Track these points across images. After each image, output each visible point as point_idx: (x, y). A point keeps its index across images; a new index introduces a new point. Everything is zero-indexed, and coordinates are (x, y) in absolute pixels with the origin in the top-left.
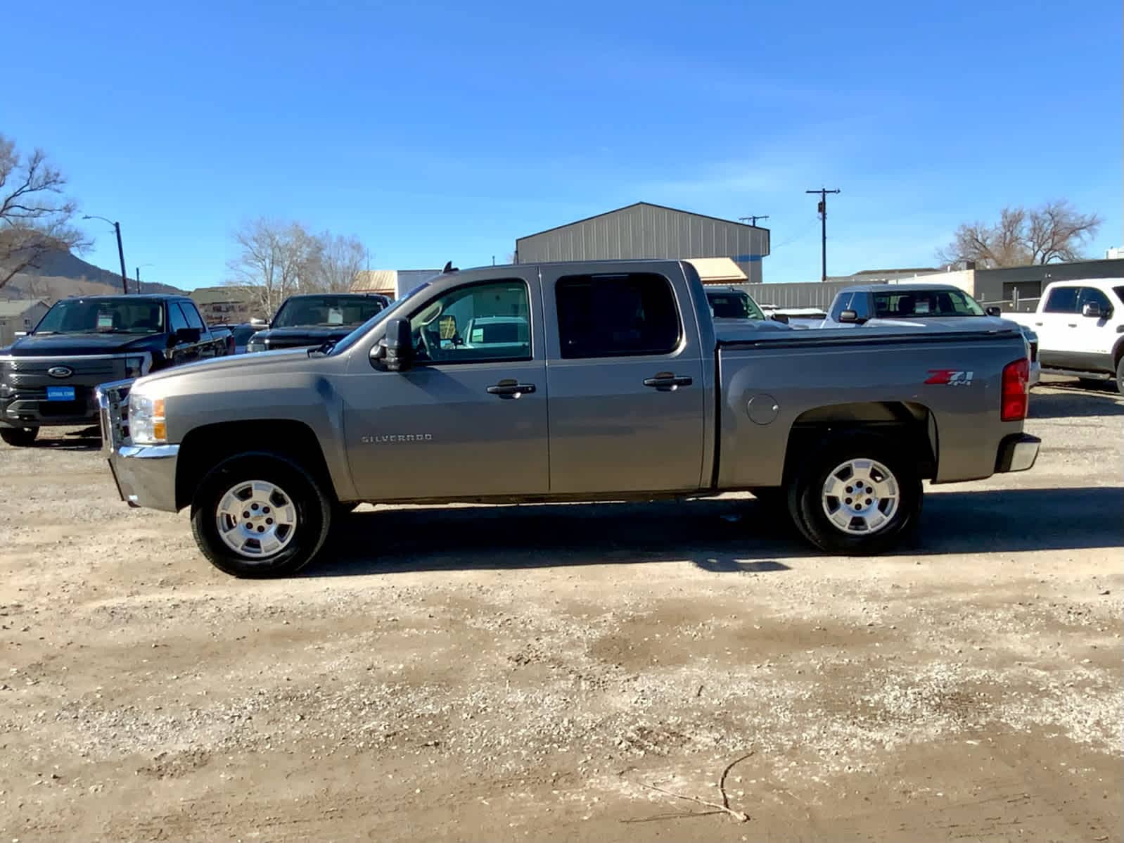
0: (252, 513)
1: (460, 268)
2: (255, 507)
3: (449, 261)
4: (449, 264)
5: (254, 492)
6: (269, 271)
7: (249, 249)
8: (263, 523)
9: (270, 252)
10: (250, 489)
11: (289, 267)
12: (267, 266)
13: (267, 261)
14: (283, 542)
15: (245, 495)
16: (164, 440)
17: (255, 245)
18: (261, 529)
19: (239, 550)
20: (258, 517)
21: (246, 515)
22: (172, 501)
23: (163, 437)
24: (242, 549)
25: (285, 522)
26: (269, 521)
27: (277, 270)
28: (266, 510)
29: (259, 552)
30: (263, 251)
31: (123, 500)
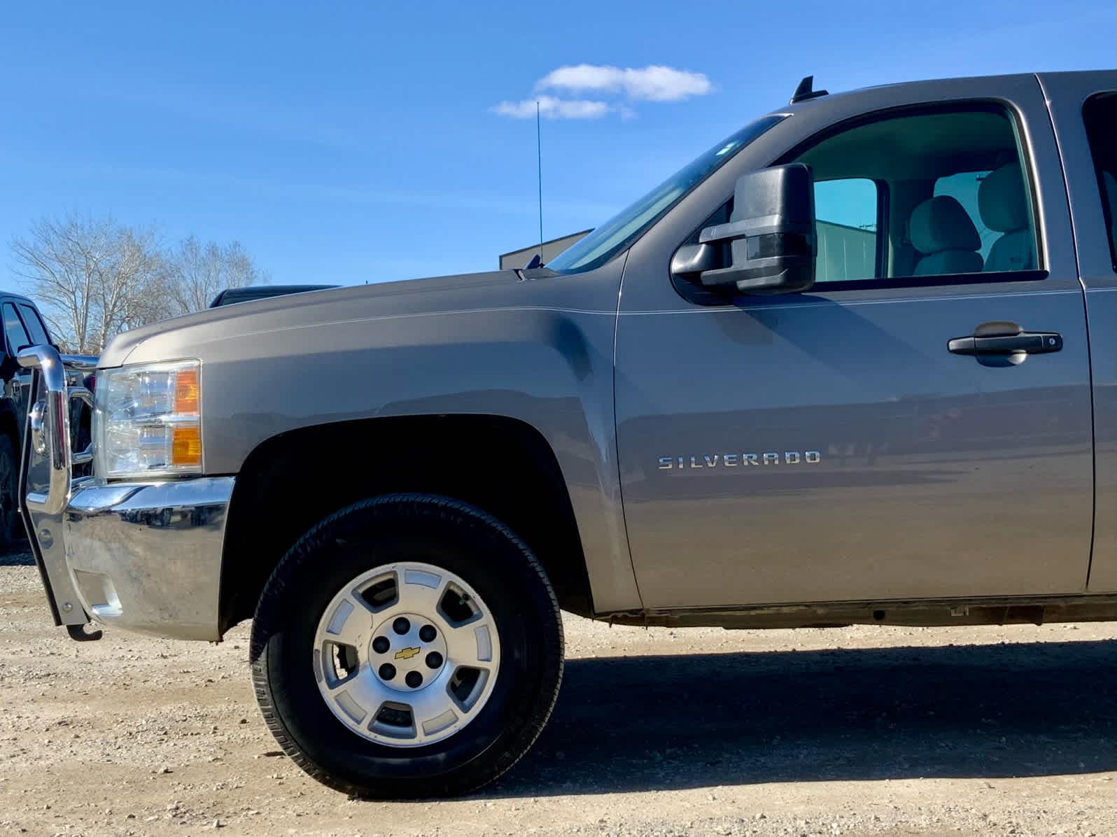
0: (396, 641)
1: (831, 92)
2: (401, 626)
3: (808, 75)
4: (807, 83)
5: (402, 588)
6: (81, 310)
7: (48, 275)
8: (419, 665)
9: (84, 279)
10: (391, 584)
11: (115, 306)
12: (79, 305)
13: (78, 294)
14: (466, 710)
15: (379, 597)
16: (196, 468)
17: (57, 266)
18: (414, 679)
19: (363, 730)
20: (410, 651)
21: (381, 645)
22: (210, 615)
23: (193, 460)
24: (372, 729)
25: (473, 662)
26: (435, 660)
27: (94, 310)
28: (428, 633)
29: (413, 736)
30: (73, 279)
31: (59, 622)
